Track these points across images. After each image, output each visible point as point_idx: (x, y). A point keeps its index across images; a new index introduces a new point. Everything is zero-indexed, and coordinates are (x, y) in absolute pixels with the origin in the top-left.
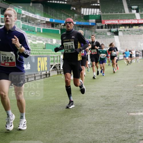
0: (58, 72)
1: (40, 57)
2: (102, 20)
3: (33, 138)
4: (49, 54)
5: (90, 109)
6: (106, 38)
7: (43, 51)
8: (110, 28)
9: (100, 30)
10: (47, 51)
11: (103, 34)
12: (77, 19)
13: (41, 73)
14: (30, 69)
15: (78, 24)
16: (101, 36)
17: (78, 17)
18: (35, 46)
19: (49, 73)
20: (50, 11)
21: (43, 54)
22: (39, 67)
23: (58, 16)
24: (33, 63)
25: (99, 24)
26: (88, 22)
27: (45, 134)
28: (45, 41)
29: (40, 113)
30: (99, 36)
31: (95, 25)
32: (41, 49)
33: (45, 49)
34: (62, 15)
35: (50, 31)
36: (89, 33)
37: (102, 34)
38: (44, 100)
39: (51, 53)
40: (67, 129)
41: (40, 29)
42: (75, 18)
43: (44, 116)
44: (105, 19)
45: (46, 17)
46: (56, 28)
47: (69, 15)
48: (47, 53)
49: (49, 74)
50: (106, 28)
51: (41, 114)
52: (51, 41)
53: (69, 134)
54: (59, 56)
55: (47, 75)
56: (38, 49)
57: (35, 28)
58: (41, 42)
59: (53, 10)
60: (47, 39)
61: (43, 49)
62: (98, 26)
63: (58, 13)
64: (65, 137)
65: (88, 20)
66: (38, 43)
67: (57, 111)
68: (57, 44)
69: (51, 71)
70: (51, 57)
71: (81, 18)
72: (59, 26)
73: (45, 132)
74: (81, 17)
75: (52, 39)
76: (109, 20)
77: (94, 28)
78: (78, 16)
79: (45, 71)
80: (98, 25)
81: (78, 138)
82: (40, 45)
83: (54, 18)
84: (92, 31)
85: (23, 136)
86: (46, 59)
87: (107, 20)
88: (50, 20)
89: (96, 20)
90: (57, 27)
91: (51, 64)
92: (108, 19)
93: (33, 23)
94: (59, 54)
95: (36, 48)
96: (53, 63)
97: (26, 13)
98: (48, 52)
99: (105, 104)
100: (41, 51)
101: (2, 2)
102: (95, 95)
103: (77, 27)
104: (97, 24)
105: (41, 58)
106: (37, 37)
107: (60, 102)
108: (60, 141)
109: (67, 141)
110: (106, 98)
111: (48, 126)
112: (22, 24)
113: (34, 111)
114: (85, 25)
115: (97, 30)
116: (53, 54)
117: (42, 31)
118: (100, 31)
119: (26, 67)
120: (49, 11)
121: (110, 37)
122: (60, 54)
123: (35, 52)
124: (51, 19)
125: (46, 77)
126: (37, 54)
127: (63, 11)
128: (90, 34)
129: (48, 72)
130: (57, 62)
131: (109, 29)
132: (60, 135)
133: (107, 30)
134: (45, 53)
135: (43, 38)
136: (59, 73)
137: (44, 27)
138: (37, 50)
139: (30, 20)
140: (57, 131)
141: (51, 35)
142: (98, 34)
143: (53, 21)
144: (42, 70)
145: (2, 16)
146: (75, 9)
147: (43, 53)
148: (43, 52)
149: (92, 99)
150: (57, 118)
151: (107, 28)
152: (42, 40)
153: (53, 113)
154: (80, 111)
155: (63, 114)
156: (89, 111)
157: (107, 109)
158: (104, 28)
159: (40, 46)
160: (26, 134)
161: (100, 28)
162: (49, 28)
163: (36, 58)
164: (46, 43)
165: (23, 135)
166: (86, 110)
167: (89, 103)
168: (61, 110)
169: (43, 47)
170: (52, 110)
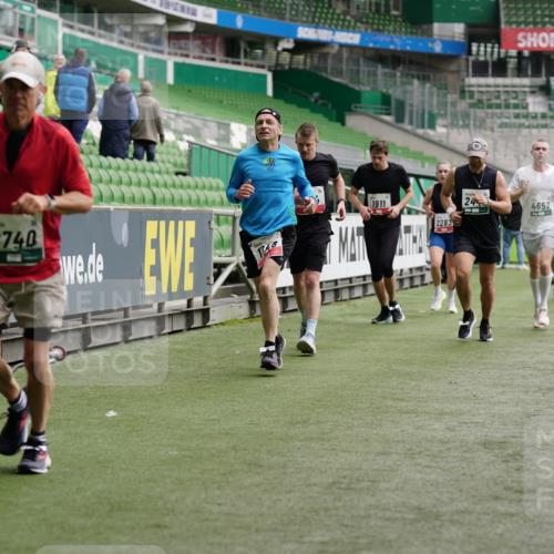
0: (252, 303)
1: (159, 216)
2: (503, 26)
5: (420, 509)
6: (521, 126)
7: (174, 186)
8: (544, 71)
9: (491, 80)
10: (197, 187)
11: (507, 106)
12: (367, 17)
13: (160, 306)
14: (100, 278)
15: (371, 45)
16: (493, 114)
17: (373, 8)
19: (201, 307)
21: (173, 202)
22: (151, 275)
24: (121, 246)
25: (482, 51)
26: (425, 38)
28: (188, 132)
30: (480, 113)
31: (464, 57)
32: (168, 172)
33: (184, 174)
36: (431, 94)
37: (498, 106)
41: (164, 64)
42: (354, 12)
43: (172, 536)
44: (518, 24)
45: (201, 2)
46: (251, 65)
48: (194, 198)
49: (205, 313)
50: (520, 72)
52: (222, 132)
55: (194, 317)
56: (149, 175)
57: (135, 56)
60: (198, 123)
61: (177, 174)
62: (482, 59)
65: (425, 27)
69: (216, 297)
70: (218, 223)
71: (388, 11)
72: (264, 53)
74: (387, 6)
75: (225, 121)
76: (539, 32)
77: (458, 72)
79: (181, 293)
80: (478, 54)
83: (242, 11)
84: (444, 87)
86: (190, 228)
87: (531, 26)
88: (219, 14)
89: (469, 26)
90: (255, 58)
91: (216, 259)
92: (535, 23)
93: (128, 29)
95: (136, 170)
96: (229, 251)
98: (202, 194)
99: (507, 489)
100: (166, 186)
102: (449, 435)
103: (361, 60)
104: (474, 47)
105: (163, 223)
107: (261, 466)
110: (510, 451)
112: (64, 35)
114: (405, 52)
115: (472, 81)
117: (170, 79)
118: (488, 86)
119: (81, 269)
121: (541, 122)
123: (134, 189)
125: (189, 329)
126: (143, 200)
128: (435, 100)
129: (198, 302)
131: (541, 81)
133: (526, 81)
134: (185, 198)
135: (177, 115)
137: (187, 56)
138: (144, 181)
142: (479, 104)
143: (234, 23)
144: (164, 290)
147: (177, 197)
148: (174, 191)
149: (434, 456)
151: (530, 72)
153: (219, 524)
154: (369, 516)
155: (275, 530)
156: (413, 522)
157: (512, 515)
158: (509, 72)
161: (490, 70)
162: (213, 60)
163: (138, 222)
164: (190, 143)
166: (398, 515)
167: (419, 476)
168: (264, 510)
169: (175, 165)
170: (216, 509)
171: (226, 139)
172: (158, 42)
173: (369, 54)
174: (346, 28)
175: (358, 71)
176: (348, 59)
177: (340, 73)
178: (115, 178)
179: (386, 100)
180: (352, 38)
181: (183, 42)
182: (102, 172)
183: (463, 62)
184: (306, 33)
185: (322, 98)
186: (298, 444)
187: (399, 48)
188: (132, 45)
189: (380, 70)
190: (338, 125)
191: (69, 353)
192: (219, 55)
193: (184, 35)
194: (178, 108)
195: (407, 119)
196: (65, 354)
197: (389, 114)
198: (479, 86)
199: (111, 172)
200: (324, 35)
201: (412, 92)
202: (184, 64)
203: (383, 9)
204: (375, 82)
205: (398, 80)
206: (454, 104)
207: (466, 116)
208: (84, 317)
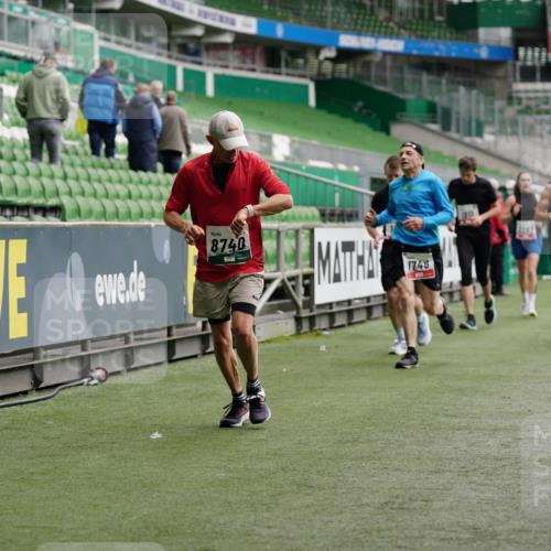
0: (298, 320)
2: (550, 30)
5: (476, 529)
9: (539, 86)
12: (411, 23)
14: (142, 297)
15: (415, 52)
17: (417, 14)
23: (306, 7)
24: (163, 263)
25: (530, 56)
26: (471, 44)
30: (529, 119)
31: (510, 62)
35: (257, 89)
36: (478, 102)
37: (547, 112)
38: (221, 475)
41: (202, 76)
42: (397, 19)
45: (239, 11)
46: (293, 75)
52: (264, 145)
54: (304, 228)
57: (174, 69)
62: (529, 63)
65: (470, 32)
67: (289, 538)
68: (297, 162)
69: (262, 313)
71: (431, 17)
72: (306, 61)
74: (431, 11)
75: (268, 133)
77: (504, 78)
78: (417, 5)
80: (525, 59)
83: (283, 19)
84: (491, 94)
88: (259, 26)
89: (516, 30)
90: (296, 68)
94: (307, 218)
96: (274, 267)
102: (503, 451)
103: (406, 68)
104: (522, 52)
107: (311, 487)
112: (102, 49)
114: (450, 59)
115: (520, 86)
117: (210, 90)
118: (536, 91)
119: (123, 287)
122: (313, 218)
124: (265, 21)
128: (482, 107)
130: (293, 264)
136: (306, 325)
137: (226, 67)
141: (262, 113)
142: (527, 110)
143: (274, 31)
149: (488, 473)
153: (269, 547)
154: (423, 537)
156: (468, 541)
161: (538, 75)
162: (253, 70)
166: (453, 535)
167: (473, 494)
168: (315, 531)
170: (265, 532)
171: (268, 151)
172: (196, 53)
174: (390, 35)
175: (402, 80)
176: (393, 67)
177: (384, 82)
178: (155, 194)
179: (431, 108)
180: (395, 45)
181: (222, 53)
182: (142, 188)
183: (510, 67)
184: (348, 41)
185: (365, 107)
186: (349, 463)
187: (444, 54)
188: (171, 57)
189: (425, 77)
190: (383, 135)
191: (113, 374)
192: (259, 65)
193: (224, 46)
195: (453, 128)
196: (108, 375)
197: (434, 122)
198: (527, 91)
199: (152, 188)
200: (366, 42)
201: (458, 100)
202: (223, 76)
203: (426, 15)
204: (420, 90)
205: (444, 88)
206: (501, 111)
207: (514, 123)
208: (126, 337)
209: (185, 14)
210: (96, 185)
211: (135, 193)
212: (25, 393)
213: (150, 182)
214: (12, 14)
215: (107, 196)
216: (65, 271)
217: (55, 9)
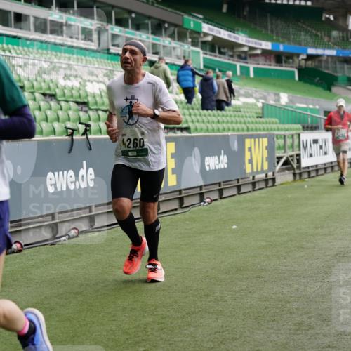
0: (295, 174)
1: (250, 137)
3: (240, 337)
4: (271, 130)
7: (256, 123)
10: (267, 123)
12: (338, 42)
13: (254, 177)
14: (226, 166)
15: (341, 55)
17: (341, 38)
18: (237, 111)
19: (272, 177)
20: (272, 24)
21: (256, 130)
22: (249, 163)
23: (292, 37)
24: (235, 151)
27: (270, 326)
28: (261, 98)
29: (255, 276)
32: (253, 117)
33: (261, 117)
34: (302, 33)
35: (272, 74)
38: (264, 243)
39: (276, 128)
40: (321, 315)
41: (248, 68)
42: (332, 40)
43: (265, 281)
45: (263, 40)
46: (288, 67)
47: (319, 34)
49: (274, 180)
51: (257, 277)
52: (277, 98)
53: (328, 325)
54: (296, 134)
55: (269, 182)
56: (245, 118)
57: (235, 66)
58: (252, 101)
59: (279, 22)
60: (265, 94)
61: (258, 117)
63: (291, 30)
64: (317, 334)
66: (244, 103)
67: (295, 271)
68: (291, 105)
69: (278, 172)
70: (277, 138)
71: (348, 40)
72: (293, 61)
73: (268, 321)
74: (347, 37)
75: (277, 92)
78: (341, 35)
79: (262, 171)
81: (349, 337)
82: (248, 108)
83: (283, 42)
85: (215, 333)
86: (265, 141)
88: (272, 45)
90: (289, 63)
91: (277, 155)
93: (231, 53)
94: (297, 129)
95: (239, 116)
96: (283, 151)
97: (212, 30)
98: (269, 126)
100: (252, 123)
101: (153, 4)
103: (337, 63)
105: (253, 140)
106: (241, 89)
107: (303, 248)
108: (306, 344)
109: (323, 345)
111: (277, 308)
112: (204, 58)
113: (241, 270)
116: (282, 130)
117: (252, 75)
119: (217, 162)
120: (269, 24)
122: (299, 129)
123: (239, 125)
124: (275, 43)
125: (267, 187)
126: (243, 130)
127: (304, 23)
129: (270, 174)
130: (291, 150)
132: (307, 328)
134: (262, 128)
135: (256, 91)
136: (298, 177)
137: (259, 64)
138: (243, 121)
139: (224, 48)
140: (298, 319)
141: (274, 84)
143: (279, 48)
144: (255, 170)
145: (153, 39)
146: (332, 18)
147: (258, 128)
148: (256, 125)
150: (296, 286)
152: (254, 95)
153: (286, 275)
155: (311, 277)
159: (248, 110)
160: (222, 326)
162: (270, 65)
163: (241, 140)
164: (263, 104)
165: (216, 330)
168: (306, 267)
169: (256, 113)
170: (284, 268)
171: (278, 100)
172: (245, 58)
173: (340, 59)
174: (330, 48)
175: (336, 67)
176: (331, 62)
177: (328, 68)
178: (230, 121)
179: (349, 79)
180: (332, 52)
181: (256, 58)
182: (224, 118)
184: (311, 51)
185: (320, 80)
186: (319, 237)
188: (233, 60)
189: (346, 66)
190: (328, 92)
191: (214, 200)
192: (273, 63)
193: (257, 55)
194: (256, 88)
196: (212, 201)
199: (228, 118)
200: (319, 52)
202: (258, 68)
203: (345, 39)
204: (344, 72)
208: (219, 184)
209: (240, 42)
210: (204, 118)
211: (221, 120)
212: (176, 210)
213: (227, 116)
214: (165, 44)
215: (208, 122)
216: (191, 155)
217: (183, 42)
